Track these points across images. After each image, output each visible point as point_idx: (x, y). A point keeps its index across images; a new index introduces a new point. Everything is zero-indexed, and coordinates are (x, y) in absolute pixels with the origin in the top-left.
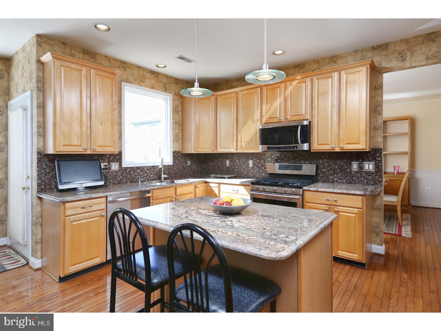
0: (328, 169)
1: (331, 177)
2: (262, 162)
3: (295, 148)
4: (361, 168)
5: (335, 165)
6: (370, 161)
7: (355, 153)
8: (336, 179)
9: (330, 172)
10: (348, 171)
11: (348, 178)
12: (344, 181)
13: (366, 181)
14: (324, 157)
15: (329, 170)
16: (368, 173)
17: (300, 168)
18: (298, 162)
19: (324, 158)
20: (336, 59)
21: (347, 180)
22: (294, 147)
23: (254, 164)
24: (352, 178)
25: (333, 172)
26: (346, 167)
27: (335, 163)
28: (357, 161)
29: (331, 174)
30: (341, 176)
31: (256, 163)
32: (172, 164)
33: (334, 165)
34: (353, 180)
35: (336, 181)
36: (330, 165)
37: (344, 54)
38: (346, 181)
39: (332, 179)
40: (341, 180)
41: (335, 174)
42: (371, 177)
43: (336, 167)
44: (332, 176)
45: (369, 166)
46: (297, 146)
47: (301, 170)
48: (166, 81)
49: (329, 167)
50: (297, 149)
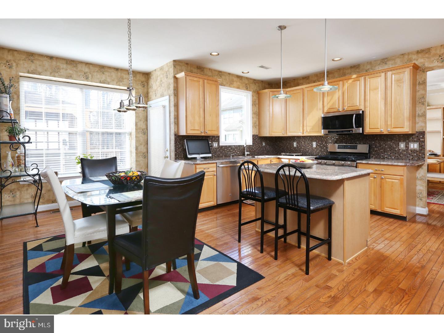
0: (380, 148)
1: (382, 155)
2: (324, 143)
3: (351, 132)
4: (407, 147)
5: (385, 145)
6: (415, 141)
7: (402, 135)
8: (386, 156)
9: (381, 151)
10: (397, 149)
11: (397, 155)
12: (393, 158)
13: (411, 157)
14: (376, 138)
15: (380, 149)
16: (414, 151)
17: (355, 148)
18: (354, 143)
19: (376, 140)
20: (386, 61)
21: (396, 156)
22: (349, 131)
23: (317, 145)
24: (400, 155)
25: (384, 151)
26: (395, 146)
27: (385, 144)
28: (404, 141)
29: (382, 152)
30: (391, 154)
31: (319, 144)
32: (252, 144)
33: (384, 145)
34: (401, 157)
35: (386, 157)
36: (381, 145)
37: (393, 57)
38: (395, 158)
39: (382, 156)
40: (390, 156)
41: (385, 152)
42: (415, 154)
43: (387, 146)
44: (382, 153)
45: (414, 146)
46: (352, 130)
47: (357, 149)
48: (247, 82)
49: (380, 147)
50: (352, 132)
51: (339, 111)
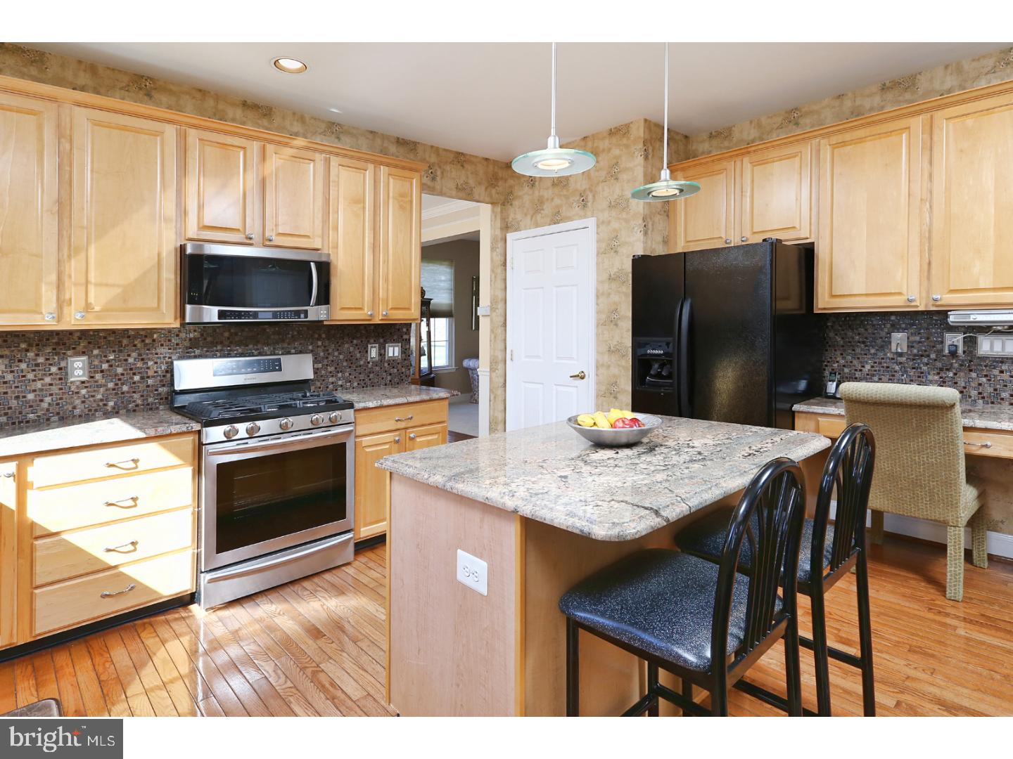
0: (325, 362)
1: (331, 380)
2: (131, 360)
3: (302, 316)
4: (382, 354)
5: (340, 354)
6: (394, 341)
7: (372, 327)
8: (340, 383)
9: (330, 369)
10: (362, 363)
11: (362, 377)
12: (355, 384)
13: (389, 378)
14: (316, 336)
15: (327, 365)
16: (392, 363)
17: (276, 366)
19: (318, 339)
21: (360, 380)
22: (298, 313)
23: (93, 370)
24: (368, 376)
25: (336, 368)
26: (358, 355)
27: (338, 350)
28: (375, 342)
29: (331, 372)
30: (350, 374)
31: (105, 366)
33: (336, 354)
34: (370, 380)
35: (341, 386)
36: (329, 354)
38: (358, 384)
39: (333, 383)
40: (350, 381)
41: (338, 372)
42: (396, 370)
43: (341, 357)
44: (332, 376)
45: (393, 351)
46: (306, 312)
47: (280, 370)
49: (327, 358)
50: (306, 317)
51: (248, 241)
